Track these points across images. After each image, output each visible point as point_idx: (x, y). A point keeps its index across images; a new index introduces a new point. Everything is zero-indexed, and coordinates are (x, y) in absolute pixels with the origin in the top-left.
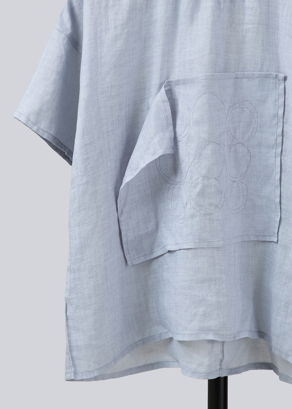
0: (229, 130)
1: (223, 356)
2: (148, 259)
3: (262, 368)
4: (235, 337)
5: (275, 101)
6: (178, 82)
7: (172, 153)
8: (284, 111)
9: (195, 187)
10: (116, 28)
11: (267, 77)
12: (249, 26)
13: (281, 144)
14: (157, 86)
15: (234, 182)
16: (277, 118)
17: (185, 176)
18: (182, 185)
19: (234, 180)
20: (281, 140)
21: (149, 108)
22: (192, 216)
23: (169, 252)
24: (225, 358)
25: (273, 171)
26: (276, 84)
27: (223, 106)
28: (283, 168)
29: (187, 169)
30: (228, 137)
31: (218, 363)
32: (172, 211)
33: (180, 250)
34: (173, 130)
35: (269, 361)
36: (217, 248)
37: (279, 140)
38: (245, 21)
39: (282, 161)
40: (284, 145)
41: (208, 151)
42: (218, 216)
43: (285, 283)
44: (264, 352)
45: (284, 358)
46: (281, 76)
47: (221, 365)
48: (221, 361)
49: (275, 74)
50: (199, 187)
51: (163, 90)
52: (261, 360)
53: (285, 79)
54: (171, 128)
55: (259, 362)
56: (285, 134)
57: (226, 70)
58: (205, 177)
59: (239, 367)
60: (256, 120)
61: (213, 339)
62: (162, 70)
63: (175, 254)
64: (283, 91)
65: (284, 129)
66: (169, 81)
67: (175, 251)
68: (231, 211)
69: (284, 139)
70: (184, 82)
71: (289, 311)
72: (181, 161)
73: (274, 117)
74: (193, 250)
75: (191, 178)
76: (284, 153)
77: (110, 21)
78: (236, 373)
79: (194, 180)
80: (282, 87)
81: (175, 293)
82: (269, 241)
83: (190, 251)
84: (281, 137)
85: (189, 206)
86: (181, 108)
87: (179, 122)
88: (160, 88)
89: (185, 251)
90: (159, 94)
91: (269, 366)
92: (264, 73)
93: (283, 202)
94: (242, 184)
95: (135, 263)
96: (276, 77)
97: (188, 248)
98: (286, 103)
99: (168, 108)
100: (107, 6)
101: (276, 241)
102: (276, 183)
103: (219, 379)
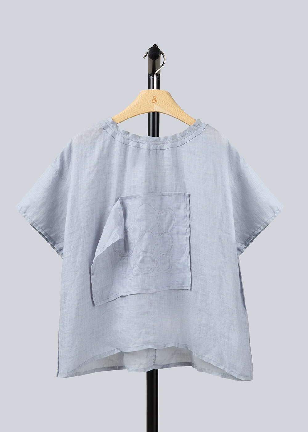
0: (159, 225)
1: (156, 357)
2: (106, 302)
3: (185, 366)
4: (165, 346)
5: (185, 208)
6: (127, 198)
7: (124, 238)
8: (190, 213)
9: (138, 257)
10: (90, 168)
11: (179, 194)
12: (167, 167)
13: (189, 232)
14: (115, 200)
15: (164, 255)
16: (186, 218)
17: (132, 251)
18: (130, 257)
19: (163, 253)
20: (189, 230)
21: (109, 213)
22: (137, 275)
23: (122, 297)
24: (157, 358)
25: (186, 248)
26: (185, 199)
27: (155, 211)
28: (192, 246)
29: (133, 247)
30: (159, 229)
31: (152, 361)
32: (123, 273)
33: (130, 295)
34: (124, 225)
35: (189, 361)
36: (152, 293)
37: (188, 230)
38: (165, 165)
39: (191, 242)
40: (191, 233)
41: (146, 236)
42: (152, 275)
43: (198, 314)
44: (186, 356)
45: (200, 358)
46: (187, 194)
47: (154, 362)
48: (155, 360)
49: (184, 193)
50: (141, 257)
51: (119, 201)
52: (185, 361)
53: (189, 196)
54: (123, 223)
55: (184, 362)
56: (191, 226)
57: (156, 191)
58: (144, 252)
59: (169, 364)
60: (175, 219)
61: (151, 348)
62: (117, 191)
63: (125, 298)
64: (189, 202)
65: (191, 223)
66: (121, 197)
67: (126, 296)
68: (161, 272)
69: (191, 229)
70: (131, 198)
71: (201, 330)
72: (129, 242)
73: (185, 217)
74: (138, 295)
75: (136, 252)
76: (191, 237)
77: (87, 164)
78: (167, 367)
79: (138, 253)
80: (188, 200)
81: (127, 322)
82: (186, 290)
83: (137, 295)
84: (189, 229)
85: (135, 269)
86: (129, 213)
87: (128, 220)
88: (116, 201)
89: (133, 295)
90: (116, 204)
91: (190, 364)
92: (178, 192)
93: (192, 266)
94: (169, 256)
95: (98, 305)
96: (185, 194)
97: (135, 293)
98: (191, 209)
99: (122, 212)
100: (85, 156)
101: (189, 289)
102: (188, 255)
103: (152, 371)
